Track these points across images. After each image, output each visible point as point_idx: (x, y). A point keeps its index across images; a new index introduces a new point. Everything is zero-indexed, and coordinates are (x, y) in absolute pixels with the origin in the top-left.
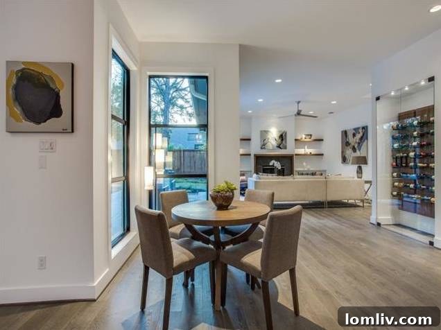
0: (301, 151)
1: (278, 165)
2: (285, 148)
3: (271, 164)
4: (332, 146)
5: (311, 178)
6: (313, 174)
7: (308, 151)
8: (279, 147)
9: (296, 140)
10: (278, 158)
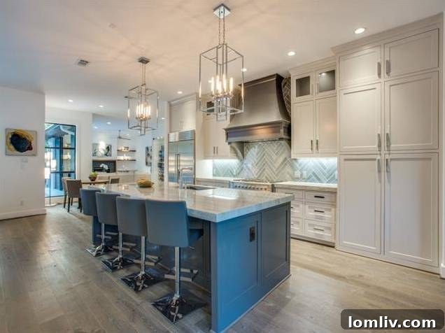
0: (122, 158)
1: (106, 167)
2: (111, 156)
3: (101, 166)
4: (140, 156)
5: (126, 174)
6: (127, 171)
7: (126, 158)
8: (106, 155)
9: (118, 150)
10: (105, 162)
